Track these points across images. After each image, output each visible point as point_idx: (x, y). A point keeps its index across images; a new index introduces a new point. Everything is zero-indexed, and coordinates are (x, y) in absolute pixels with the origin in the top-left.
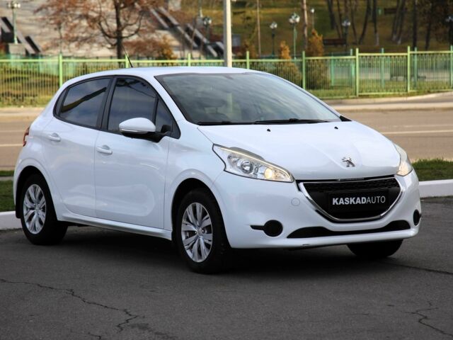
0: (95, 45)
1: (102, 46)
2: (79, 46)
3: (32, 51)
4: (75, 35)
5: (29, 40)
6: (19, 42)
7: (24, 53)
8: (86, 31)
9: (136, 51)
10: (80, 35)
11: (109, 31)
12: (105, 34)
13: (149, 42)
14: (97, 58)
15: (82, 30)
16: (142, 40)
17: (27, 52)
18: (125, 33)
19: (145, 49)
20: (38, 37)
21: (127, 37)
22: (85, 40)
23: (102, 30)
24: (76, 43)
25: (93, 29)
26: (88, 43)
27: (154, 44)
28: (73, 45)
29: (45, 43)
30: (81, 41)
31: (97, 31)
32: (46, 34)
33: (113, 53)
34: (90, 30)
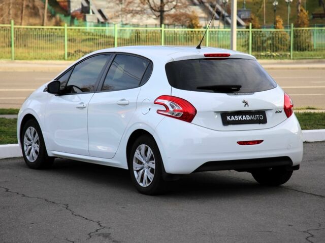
0: (145, 16)
1: (150, 17)
2: (133, 16)
3: (102, 20)
4: (131, 9)
5: (100, 12)
6: (93, 13)
7: (96, 21)
8: (139, 6)
9: (174, 21)
10: (135, 8)
11: (155, 7)
12: (152, 8)
13: (183, 14)
14: (146, 26)
15: (136, 5)
16: (178, 12)
17: (98, 20)
18: (166, 8)
19: (180, 20)
20: (106, 10)
21: (167, 11)
22: (137, 13)
23: (150, 5)
24: (131, 14)
25: (144, 4)
26: (140, 14)
27: (187, 16)
28: (129, 16)
29: (110, 14)
30: (134, 13)
31: (146, 6)
32: (112, 8)
33: (158, 22)
34: (141, 5)
